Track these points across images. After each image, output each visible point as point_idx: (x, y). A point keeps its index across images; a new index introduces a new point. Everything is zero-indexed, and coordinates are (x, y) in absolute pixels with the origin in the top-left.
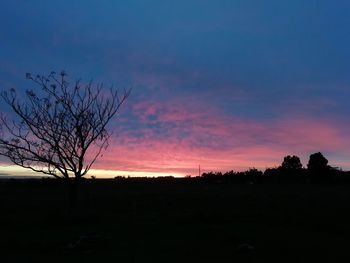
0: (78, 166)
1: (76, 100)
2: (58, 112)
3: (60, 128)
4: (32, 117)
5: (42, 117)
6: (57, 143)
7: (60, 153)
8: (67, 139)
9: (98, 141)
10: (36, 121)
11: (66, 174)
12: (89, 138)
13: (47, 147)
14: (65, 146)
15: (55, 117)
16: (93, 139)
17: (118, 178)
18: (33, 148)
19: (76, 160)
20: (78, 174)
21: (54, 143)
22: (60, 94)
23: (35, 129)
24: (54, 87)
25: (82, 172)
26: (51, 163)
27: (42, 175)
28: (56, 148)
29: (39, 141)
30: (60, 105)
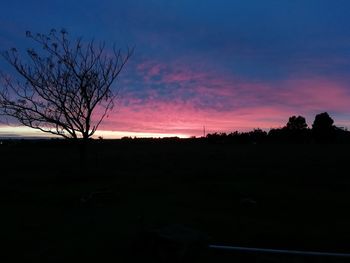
0: (85, 126)
1: (79, 60)
2: (62, 73)
3: (64, 88)
4: (36, 77)
5: (46, 78)
6: (63, 103)
7: (66, 114)
8: (73, 100)
9: (103, 102)
10: (40, 81)
11: (74, 134)
12: (94, 99)
13: (53, 108)
14: (71, 107)
15: (59, 77)
16: (98, 100)
17: (125, 139)
18: (39, 109)
19: (82, 121)
20: (86, 135)
21: (60, 104)
22: (62, 54)
23: (40, 90)
24: (56, 46)
25: (90, 132)
26: (58, 123)
27: (51, 136)
28: (62, 109)
29: (46, 102)
30: (63, 64)
